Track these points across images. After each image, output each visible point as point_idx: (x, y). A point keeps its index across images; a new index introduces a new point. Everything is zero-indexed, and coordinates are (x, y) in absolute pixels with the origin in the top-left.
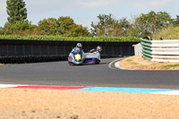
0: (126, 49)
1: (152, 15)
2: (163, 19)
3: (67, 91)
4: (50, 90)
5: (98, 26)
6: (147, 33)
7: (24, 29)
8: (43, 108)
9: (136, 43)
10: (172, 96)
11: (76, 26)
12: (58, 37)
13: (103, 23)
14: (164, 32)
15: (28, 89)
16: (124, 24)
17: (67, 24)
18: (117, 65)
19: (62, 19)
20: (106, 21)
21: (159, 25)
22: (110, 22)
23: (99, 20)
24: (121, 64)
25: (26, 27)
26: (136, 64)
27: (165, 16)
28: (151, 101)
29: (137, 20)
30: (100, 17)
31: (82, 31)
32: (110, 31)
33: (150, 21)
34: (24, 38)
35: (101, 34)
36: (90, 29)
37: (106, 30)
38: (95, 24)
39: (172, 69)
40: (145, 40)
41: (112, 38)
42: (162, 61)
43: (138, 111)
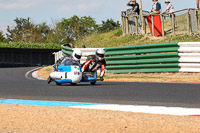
0: (45, 57)
1: (75, 19)
2: (87, 24)
5: (14, 31)
6: (70, 40)
9: (57, 51)
13: (20, 28)
14: (88, 39)
16: (44, 29)
18: (35, 74)
20: (23, 26)
21: (83, 31)
22: (28, 26)
23: (16, 25)
24: (40, 73)
27: (89, 21)
28: (70, 116)
29: (58, 25)
30: (17, 21)
32: (28, 37)
33: (72, 26)
35: (18, 39)
36: (5, 34)
37: (24, 36)
38: (12, 28)
40: (67, 48)
41: (30, 44)
43: (55, 127)
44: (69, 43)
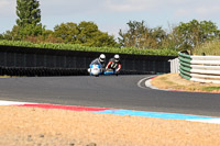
0: (160, 65)
1: (194, 24)
2: (207, 30)
3: (85, 113)
4: (64, 111)
5: (127, 35)
6: (187, 46)
7: (36, 34)
8: (54, 133)
9: (173, 58)
10: (213, 125)
11: (101, 34)
12: (78, 47)
13: (133, 33)
14: (208, 45)
15: (37, 108)
16: (159, 34)
17: (89, 30)
18: (148, 83)
19: (84, 24)
20: (137, 29)
21: (202, 37)
22: (142, 30)
23: (129, 28)
24: (154, 82)
25: (39, 33)
26: (171, 83)
27: (210, 26)
28: (187, 130)
29: (176, 29)
30: (130, 24)
31: (108, 40)
32: (142, 42)
33: (191, 31)
34: (37, 45)
35: (130, 45)
36: (117, 38)
37: (137, 40)
38: (124, 32)
39: (215, 91)
40: (184, 55)
41: (144, 50)
42: (203, 81)
43: (171, 142)
44: (186, 49)
